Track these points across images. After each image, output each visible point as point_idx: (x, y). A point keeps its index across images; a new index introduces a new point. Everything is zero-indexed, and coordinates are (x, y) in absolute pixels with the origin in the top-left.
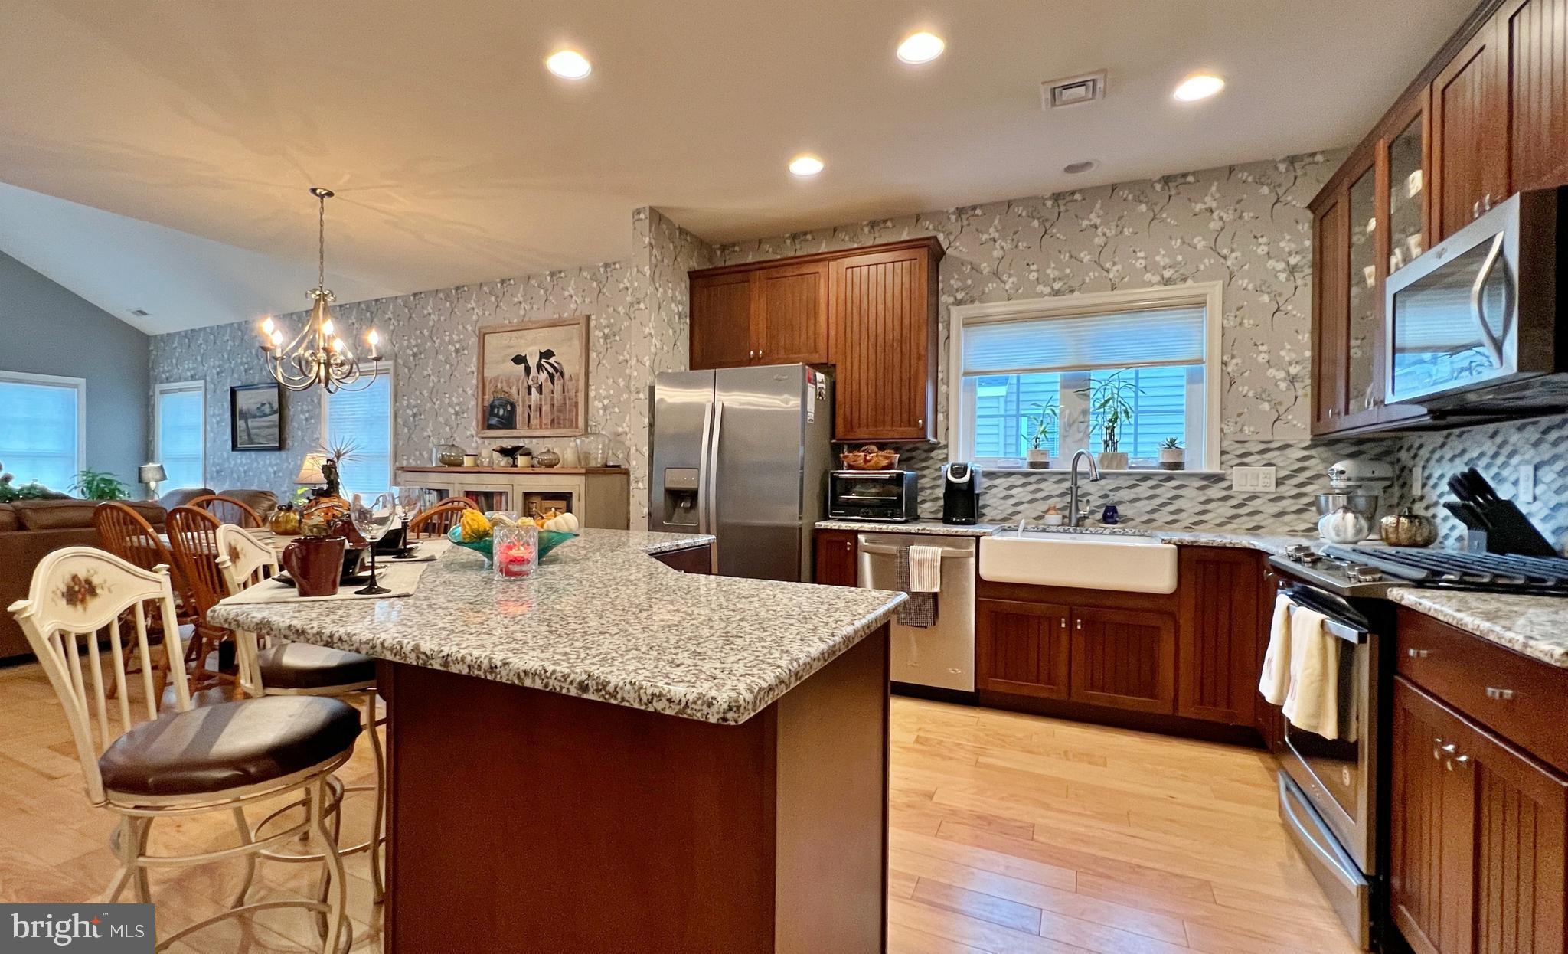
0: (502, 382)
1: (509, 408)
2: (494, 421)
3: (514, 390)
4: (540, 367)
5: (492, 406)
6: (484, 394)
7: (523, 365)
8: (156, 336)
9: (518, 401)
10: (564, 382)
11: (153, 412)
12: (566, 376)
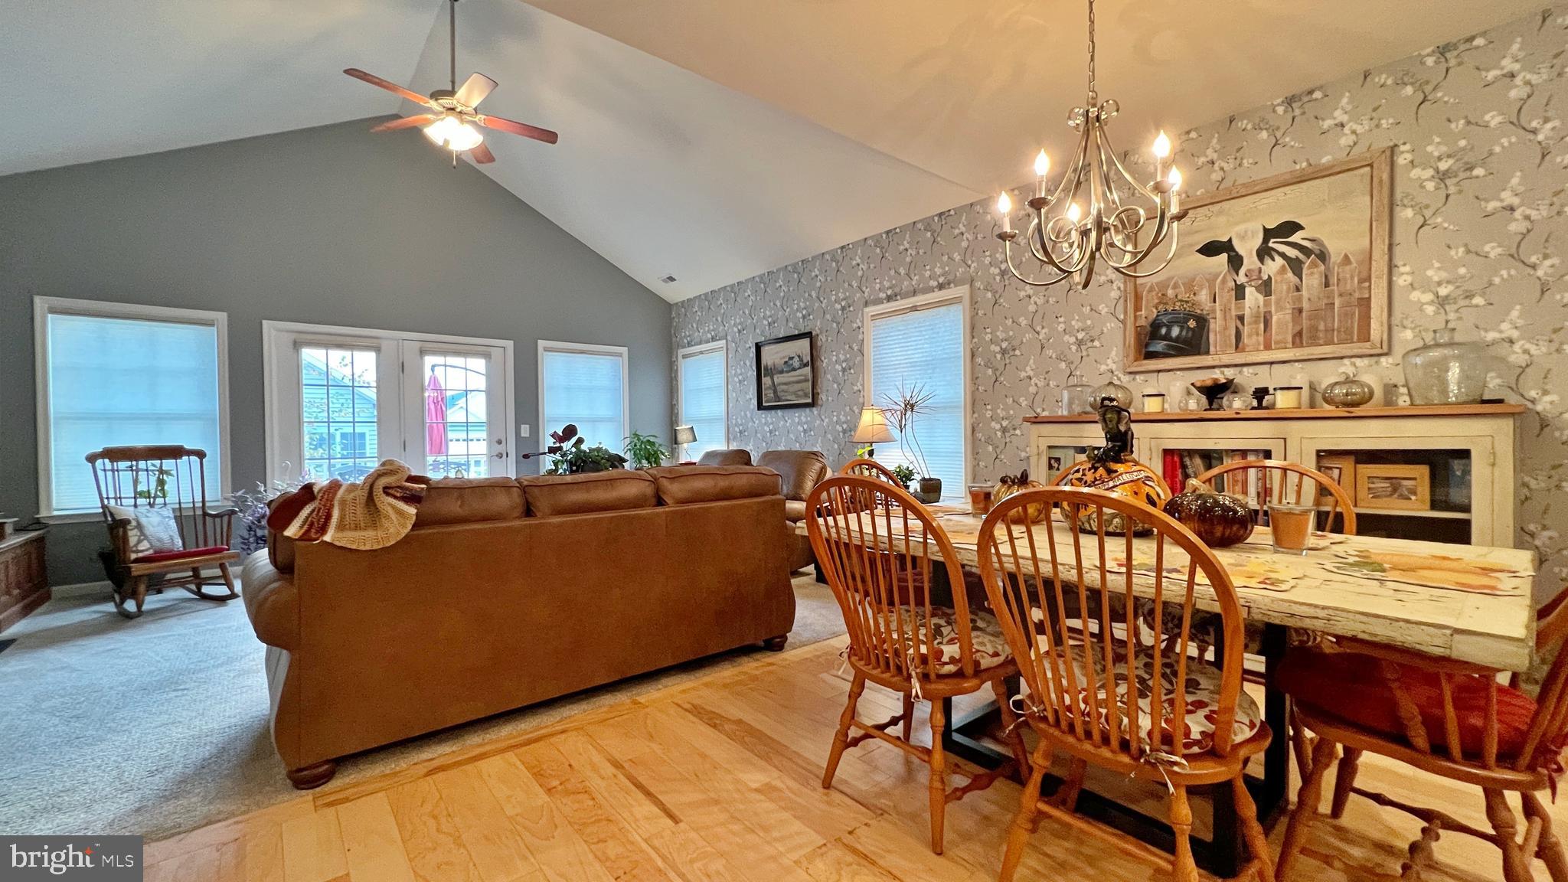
0: (1175, 286)
1: (1192, 324)
2: (1159, 346)
3: (1204, 296)
4: (1264, 253)
5: (1155, 326)
6: (1137, 308)
7: (1225, 256)
8: (677, 304)
9: (1214, 311)
10: (1328, 269)
11: (676, 376)
12: (1335, 258)
